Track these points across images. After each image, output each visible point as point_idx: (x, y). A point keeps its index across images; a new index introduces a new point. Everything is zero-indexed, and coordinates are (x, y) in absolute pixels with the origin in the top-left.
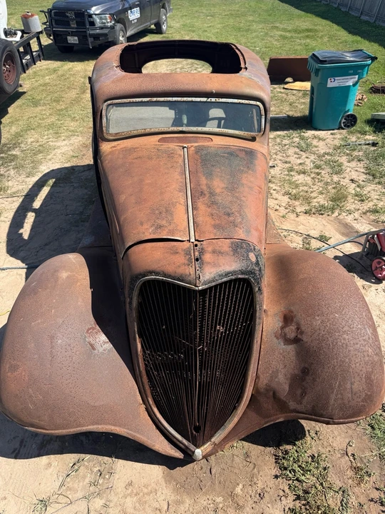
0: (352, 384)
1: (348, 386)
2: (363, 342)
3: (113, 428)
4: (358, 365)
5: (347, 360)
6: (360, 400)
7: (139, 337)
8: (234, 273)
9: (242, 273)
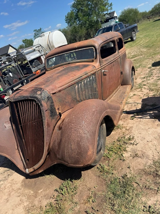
0: (71, 145)
1: (70, 146)
2: (78, 127)
3: (6, 155)
4: (74, 136)
5: (70, 134)
6: (75, 154)
7: (14, 124)
8: (27, 97)
9: (31, 97)
